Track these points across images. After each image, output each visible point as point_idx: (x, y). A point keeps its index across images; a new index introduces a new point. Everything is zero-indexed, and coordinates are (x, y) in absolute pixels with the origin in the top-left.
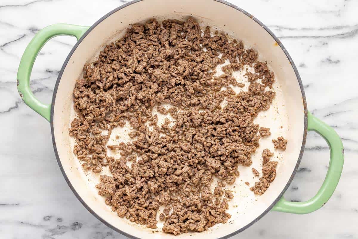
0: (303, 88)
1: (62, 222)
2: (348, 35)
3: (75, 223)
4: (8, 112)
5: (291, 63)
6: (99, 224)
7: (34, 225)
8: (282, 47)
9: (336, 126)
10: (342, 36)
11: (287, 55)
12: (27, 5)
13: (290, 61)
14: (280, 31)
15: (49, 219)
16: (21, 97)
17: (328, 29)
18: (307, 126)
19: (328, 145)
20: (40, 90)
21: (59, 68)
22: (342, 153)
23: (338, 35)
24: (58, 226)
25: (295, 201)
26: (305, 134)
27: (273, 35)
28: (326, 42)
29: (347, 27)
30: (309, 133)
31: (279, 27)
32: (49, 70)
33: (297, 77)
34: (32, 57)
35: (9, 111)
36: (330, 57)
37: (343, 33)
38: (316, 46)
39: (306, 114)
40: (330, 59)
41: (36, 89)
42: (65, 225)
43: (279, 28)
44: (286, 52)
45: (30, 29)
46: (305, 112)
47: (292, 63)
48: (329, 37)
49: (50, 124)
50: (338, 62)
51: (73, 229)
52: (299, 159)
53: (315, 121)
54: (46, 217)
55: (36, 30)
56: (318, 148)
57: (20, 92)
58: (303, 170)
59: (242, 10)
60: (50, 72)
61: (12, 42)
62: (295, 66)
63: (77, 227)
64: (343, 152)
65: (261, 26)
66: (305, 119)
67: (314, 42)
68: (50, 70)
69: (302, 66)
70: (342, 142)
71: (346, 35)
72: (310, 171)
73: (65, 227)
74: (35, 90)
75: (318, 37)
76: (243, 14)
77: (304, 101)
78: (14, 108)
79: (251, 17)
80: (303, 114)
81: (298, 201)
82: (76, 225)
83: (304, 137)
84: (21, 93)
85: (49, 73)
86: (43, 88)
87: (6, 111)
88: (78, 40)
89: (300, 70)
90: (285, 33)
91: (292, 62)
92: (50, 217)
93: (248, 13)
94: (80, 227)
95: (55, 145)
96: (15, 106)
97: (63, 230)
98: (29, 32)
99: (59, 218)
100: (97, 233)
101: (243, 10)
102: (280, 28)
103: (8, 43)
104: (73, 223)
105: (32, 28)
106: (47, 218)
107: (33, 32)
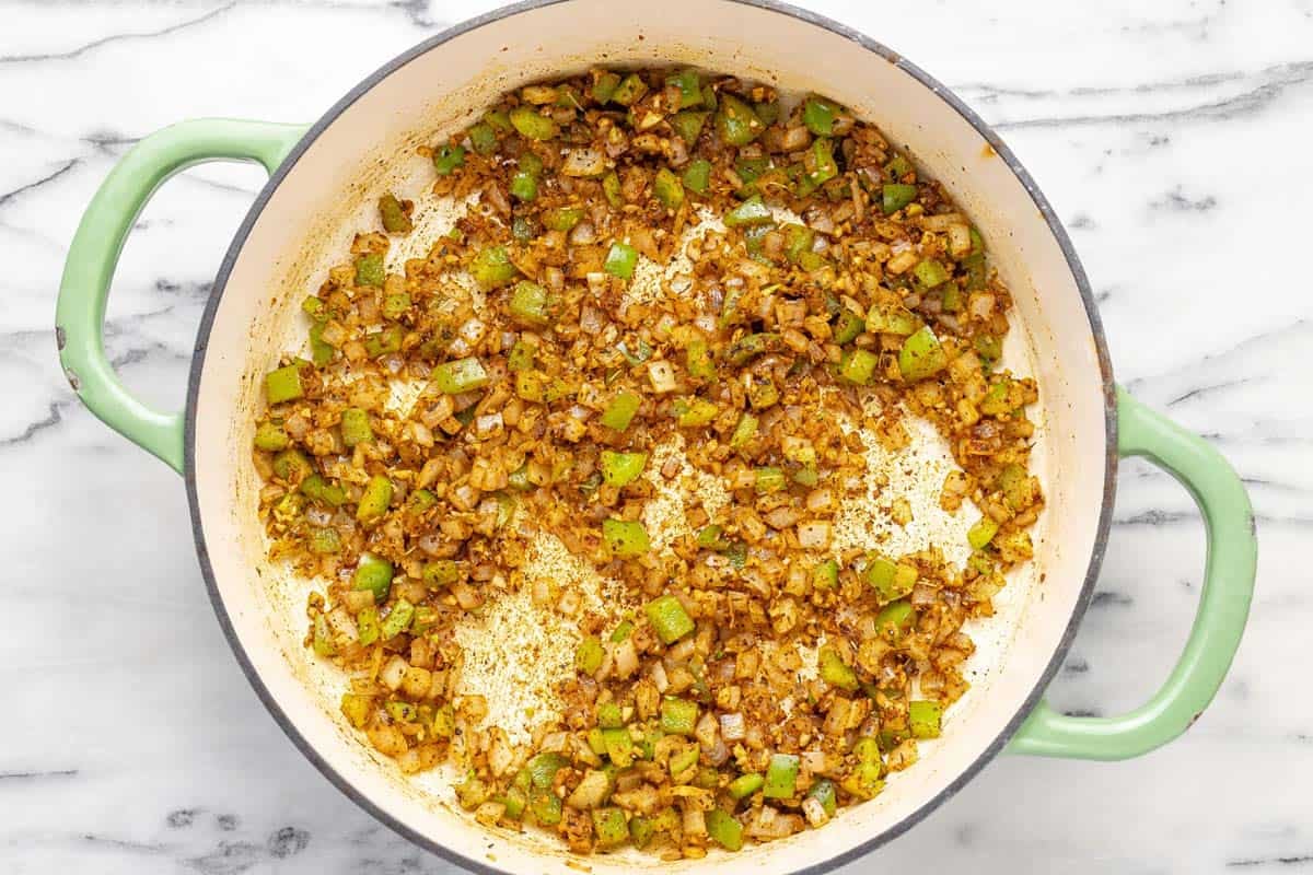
0: (1092, 304)
1: (233, 829)
2: (1240, 105)
3: (282, 831)
4: (23, 442)
5: (1043, 214)
6: (372, 831)
7: (134, 846)
8: (1010, 161)
9: (1216, 436)
10: (1219, 110)
11: (1030, 189)
12: (78, 53)
13: (1040, 209)
14: (995, 101)
15: (187, 822)
16: (74, 387)
17: (1166, 87)
18: (1117, 438)
19: (1197, 503)
20: (136, 356)
21: (210, 273)
22: (1250, 532)
23: (1205, 107)
24: (221, 845)
25: (1081, 714)
26: (1111, 468)
27: (976, 117)
28: (1161, 136)
29: (1237, 77)
30: (1123, 463)
31: (991, 90)
32: (165, 282)
33: (1071, 266)
34: (108, 240)
35: (29, 435)
36: (1179, 187)
37: (1222, 102)
38: (1126, 153)
39: (1111, 397)
40: (1182, 195)
41: (124, 353)
42: (246, 840)
43: (989, 93)
44: (1024, 179)
45: (94, 141)
46: (1107, 388)
47: (1049, 216)
48: (1171, 117)
49: (182, 480)
50: (1208, 204)
51: (276, 852)
52: (1092, 559)
53: (1144, 419)
54: (178, 813)
55: (115, 141)
56: (1155, 518)
57: (69, 372)
58: (1105, 598)
59: (860, 36)
60: (169, 288)
61: (27, 187)
62: (1061, 227)
63: (292, 845)
64: (1254, 528)
65: (932, 89)
66: (1106, 413)
67: (1117, 136)
68: (172, 282)
69: (1080, 223)
70: (1245, 492)
71: (1231, 107)
72: (1127, 602)
73: (246, 847)
74: (119, 358)
75: (1133, 118)
76: (862, 49)
77: (1098, 351)
78: (47, 424)
79: (892, 59)
80: (1101, 399)
81: (1090, 715)
82: (288, 839)
83: (1106, 479)
84: (73, 377)
85: (166, 294)
86: (146, 348)
87: (16, 436)
88: (272, 174)
89: (1077, 239)
90: (1014, 110)
91: (1047, 212)
92: (191, 814)
93: (879, 46)
94: (301, 844)
95: (206, 554)
96: (49, 420)
97: (242, 860)
98: (90, 149)
99: (224, 814)
100: (367, 862)
101: (863, 36)
102: (993, 93)
103: (15, 193)
104: (278, 829)
105: (100, 136)
106: (180, 819)
107: (105, 150)
